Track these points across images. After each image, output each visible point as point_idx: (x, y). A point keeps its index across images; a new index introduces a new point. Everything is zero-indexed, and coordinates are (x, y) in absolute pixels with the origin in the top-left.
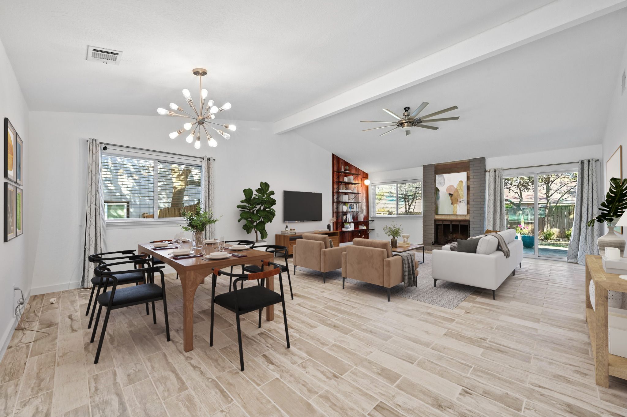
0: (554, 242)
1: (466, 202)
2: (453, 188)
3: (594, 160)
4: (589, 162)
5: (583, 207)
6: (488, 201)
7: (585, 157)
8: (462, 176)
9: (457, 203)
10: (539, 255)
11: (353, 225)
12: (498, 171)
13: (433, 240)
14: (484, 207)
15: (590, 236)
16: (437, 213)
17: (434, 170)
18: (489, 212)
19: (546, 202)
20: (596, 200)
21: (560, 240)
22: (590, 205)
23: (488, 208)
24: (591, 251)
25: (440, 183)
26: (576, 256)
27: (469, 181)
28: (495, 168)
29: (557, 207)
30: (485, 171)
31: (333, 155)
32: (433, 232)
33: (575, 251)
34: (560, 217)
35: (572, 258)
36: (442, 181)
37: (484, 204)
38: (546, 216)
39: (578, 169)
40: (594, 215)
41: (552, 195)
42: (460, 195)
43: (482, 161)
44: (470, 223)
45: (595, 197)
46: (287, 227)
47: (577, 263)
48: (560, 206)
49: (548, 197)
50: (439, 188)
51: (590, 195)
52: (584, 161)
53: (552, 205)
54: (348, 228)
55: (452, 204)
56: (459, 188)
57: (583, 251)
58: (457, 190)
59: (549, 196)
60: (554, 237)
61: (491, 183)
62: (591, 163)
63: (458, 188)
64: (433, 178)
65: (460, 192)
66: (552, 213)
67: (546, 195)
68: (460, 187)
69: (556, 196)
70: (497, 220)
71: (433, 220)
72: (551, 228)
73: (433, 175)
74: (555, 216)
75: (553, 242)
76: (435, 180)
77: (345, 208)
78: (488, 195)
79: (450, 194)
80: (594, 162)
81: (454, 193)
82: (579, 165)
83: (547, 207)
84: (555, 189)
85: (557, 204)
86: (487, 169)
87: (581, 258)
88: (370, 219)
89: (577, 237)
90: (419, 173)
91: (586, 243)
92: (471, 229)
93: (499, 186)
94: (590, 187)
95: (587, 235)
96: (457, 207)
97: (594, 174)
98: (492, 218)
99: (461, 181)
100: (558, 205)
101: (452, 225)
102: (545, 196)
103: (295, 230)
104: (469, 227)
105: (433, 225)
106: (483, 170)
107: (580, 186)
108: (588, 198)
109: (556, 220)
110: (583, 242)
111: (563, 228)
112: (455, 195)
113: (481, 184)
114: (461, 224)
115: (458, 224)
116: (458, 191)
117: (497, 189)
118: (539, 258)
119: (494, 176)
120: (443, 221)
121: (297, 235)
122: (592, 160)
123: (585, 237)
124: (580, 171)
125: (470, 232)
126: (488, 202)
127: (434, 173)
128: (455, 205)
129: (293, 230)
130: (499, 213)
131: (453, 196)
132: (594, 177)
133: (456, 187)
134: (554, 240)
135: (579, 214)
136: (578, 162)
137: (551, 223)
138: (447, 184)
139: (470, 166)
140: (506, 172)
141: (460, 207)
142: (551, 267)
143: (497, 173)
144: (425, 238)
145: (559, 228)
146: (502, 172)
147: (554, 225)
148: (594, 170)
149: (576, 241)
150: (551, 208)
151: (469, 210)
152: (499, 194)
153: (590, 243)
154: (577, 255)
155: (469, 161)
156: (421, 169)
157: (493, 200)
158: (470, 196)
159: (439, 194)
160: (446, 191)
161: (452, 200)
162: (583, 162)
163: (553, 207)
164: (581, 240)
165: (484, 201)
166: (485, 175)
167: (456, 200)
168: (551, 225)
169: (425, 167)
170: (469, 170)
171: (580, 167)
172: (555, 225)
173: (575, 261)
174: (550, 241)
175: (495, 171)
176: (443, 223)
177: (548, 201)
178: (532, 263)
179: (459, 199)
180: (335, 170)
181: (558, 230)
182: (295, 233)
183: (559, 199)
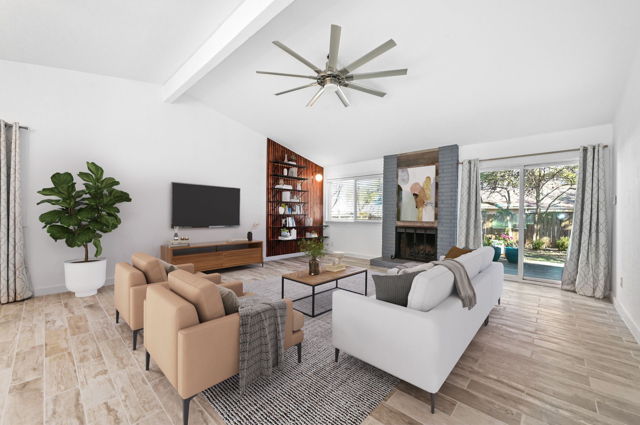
0: (544, 253)
1: (434, 205)
2: (418, 186)
3: (601, 146)
4: (594, 149)
5: (585, 212)
6: (461, 203)
7: (589, 142)
8: (430, 171)
9: (422, 207)
10: (525, 278)
11: (294, 232)
12: (474, 163)
13: (393, 253)
14: (455, 212)
15: (594, 255)
16: (398, 219)
17: (396, 163)
18: (461, 218)
19: (536, 208)
20: (604, 203)
21: (550, 250)
22: (595, 210)
23: (460, 212)
24: (595, 275)
25: (404, 180)
26: (573, 282)
27: (438, 176)
28: (470, 159)
29: (547, 214)
30: (458, 164)
31: (269, 140)
32: (394, 242)
33: (573, 274)
34: (550, 224)
35: (568, 284)
36: (406, 177)
37: (456, 207)
38: (535, 223)
39: (578, 159)
40: (599, 224)
41: (543, 199)
42: (427, 196)
43: (454, 148)
44: (438, 232)
45: (601, 200)
46: (176, 235)
47: (574, 292)
48: (549, 212)
49: (538, 202)
50: (402, 186)
51: (595, 196)
52: (587, 147)
53: (542, 211)
54: (286, 236)
55: (417, 207)
56: (426, 187)
57: (583, 275)
58: (424, 189)
59: (539, 200)
60: (544, 247)
61: (465, 179)
62: (596, 150)
63: (424, 186)
64: (395, 173)
65: (427, 192)
66: (542, 219)
67: (536, 199)
68: (427, 185)
69: (546, 202)
70: (471, 229)
71: (394, 226)
72: (541, 237)
73: (395, 169)
74: (545, 223)
75: (542, 252)
76: (397, 174)
77: (282, 210)
78: (461, 195)
79: (414, 195)
80: (601, 149)
81: (420, 193)
82: (580, 153)
83: (537, 212)
84: (545, 193)
85: (547, 210)
86: (460, 161)
87: (581, 285)
88: (324, 224)
89: (575, 254)
90: (379, 166)
91: (587, 263)
92: (439, 239)
93: (475, 183)
94: (595, 185)
95: (590, 253)
96: (422, 212)
97: (601, 166)
98: (465, 226)
99: (428, 178)
100: (549, 211)
101: (416, 233)
102: (535, 201)
103: (188, 239)
104: (436, 237)
105: (394, 233)
106: (456, 162)
107: (581, 183)
108: (592, 201)
109: (545, 227)
110: (585, 263)
111: (554, 237)
112: (421, 195)
113: (452, 180)
114: (427, 233)
115: (423, 232)
116: (424, 191)
117: (471, 187)
118: (524, 282)
119: (468, 169)
120: (406, 228)
121: (191, 246)
122: (599, 146)
123: (586, 255)
124: (582, 162)
125: (438, 243)
126: (461, 205)
127: (396, 166)
128: (421, 209)
129: (186, 239)
130: (474, 219)
131: (418, 197)
132: (600, 170)
133: (422, 185)
134: (544, 250)
135: (579, 223)
136: (579, 149)
137: (541, 231)
138: (412, 182)
139: (440, 156)
140: (484, 164)
141: (426, 211)
142: (539, 300)
143: (472, 166)
144: (385, 249)
145: (549, 236)
146: (479, 164)
147: (543, 233)
148: (601, 160)
149: (574, 260)
150: (541, 214)
151: (437, 214)
152: (474, 194)
153: (593, 264)
154: (575, 280)
155: (438, 150)
156: (381, 161)
157: (467, 202)
158: (438, 196)
159: (402, 195)
160: (410, 191)
161: (417, 202)
162: (585, 150)
163: (543, 213)
164: (581, 259)
165: (456, 204)
166: (457, 168)
167: (422, 202)
168: (541, 233)
169: (387, 159)
170: (438, 162)
171: (582, 155)
172: (545, 233)
173: (572, 289)
174: (540, 251)
175: (470, 162)
176: (406, 231)
177: (538, 207)
178: (514, 290)
179: (425, 201)
180: (271, 159)
181: (548, 238)
182: (187, 245)
183: (550, 205)
